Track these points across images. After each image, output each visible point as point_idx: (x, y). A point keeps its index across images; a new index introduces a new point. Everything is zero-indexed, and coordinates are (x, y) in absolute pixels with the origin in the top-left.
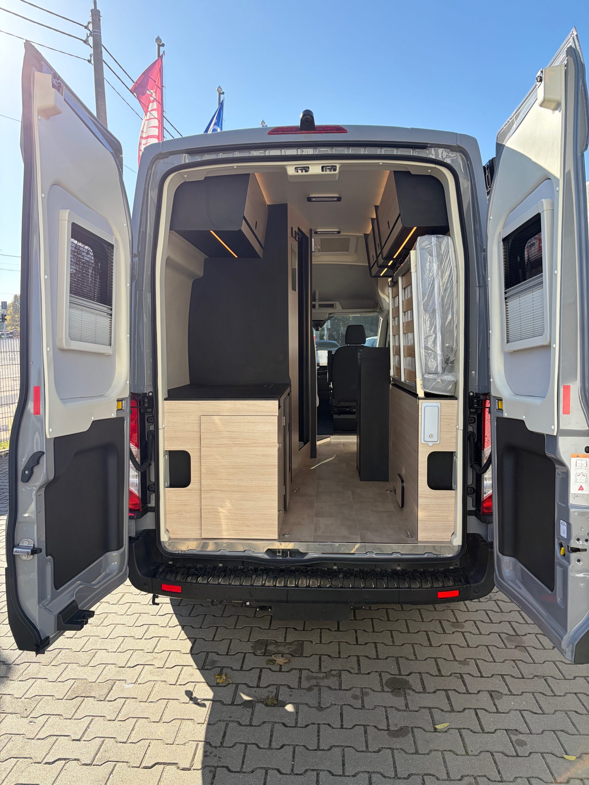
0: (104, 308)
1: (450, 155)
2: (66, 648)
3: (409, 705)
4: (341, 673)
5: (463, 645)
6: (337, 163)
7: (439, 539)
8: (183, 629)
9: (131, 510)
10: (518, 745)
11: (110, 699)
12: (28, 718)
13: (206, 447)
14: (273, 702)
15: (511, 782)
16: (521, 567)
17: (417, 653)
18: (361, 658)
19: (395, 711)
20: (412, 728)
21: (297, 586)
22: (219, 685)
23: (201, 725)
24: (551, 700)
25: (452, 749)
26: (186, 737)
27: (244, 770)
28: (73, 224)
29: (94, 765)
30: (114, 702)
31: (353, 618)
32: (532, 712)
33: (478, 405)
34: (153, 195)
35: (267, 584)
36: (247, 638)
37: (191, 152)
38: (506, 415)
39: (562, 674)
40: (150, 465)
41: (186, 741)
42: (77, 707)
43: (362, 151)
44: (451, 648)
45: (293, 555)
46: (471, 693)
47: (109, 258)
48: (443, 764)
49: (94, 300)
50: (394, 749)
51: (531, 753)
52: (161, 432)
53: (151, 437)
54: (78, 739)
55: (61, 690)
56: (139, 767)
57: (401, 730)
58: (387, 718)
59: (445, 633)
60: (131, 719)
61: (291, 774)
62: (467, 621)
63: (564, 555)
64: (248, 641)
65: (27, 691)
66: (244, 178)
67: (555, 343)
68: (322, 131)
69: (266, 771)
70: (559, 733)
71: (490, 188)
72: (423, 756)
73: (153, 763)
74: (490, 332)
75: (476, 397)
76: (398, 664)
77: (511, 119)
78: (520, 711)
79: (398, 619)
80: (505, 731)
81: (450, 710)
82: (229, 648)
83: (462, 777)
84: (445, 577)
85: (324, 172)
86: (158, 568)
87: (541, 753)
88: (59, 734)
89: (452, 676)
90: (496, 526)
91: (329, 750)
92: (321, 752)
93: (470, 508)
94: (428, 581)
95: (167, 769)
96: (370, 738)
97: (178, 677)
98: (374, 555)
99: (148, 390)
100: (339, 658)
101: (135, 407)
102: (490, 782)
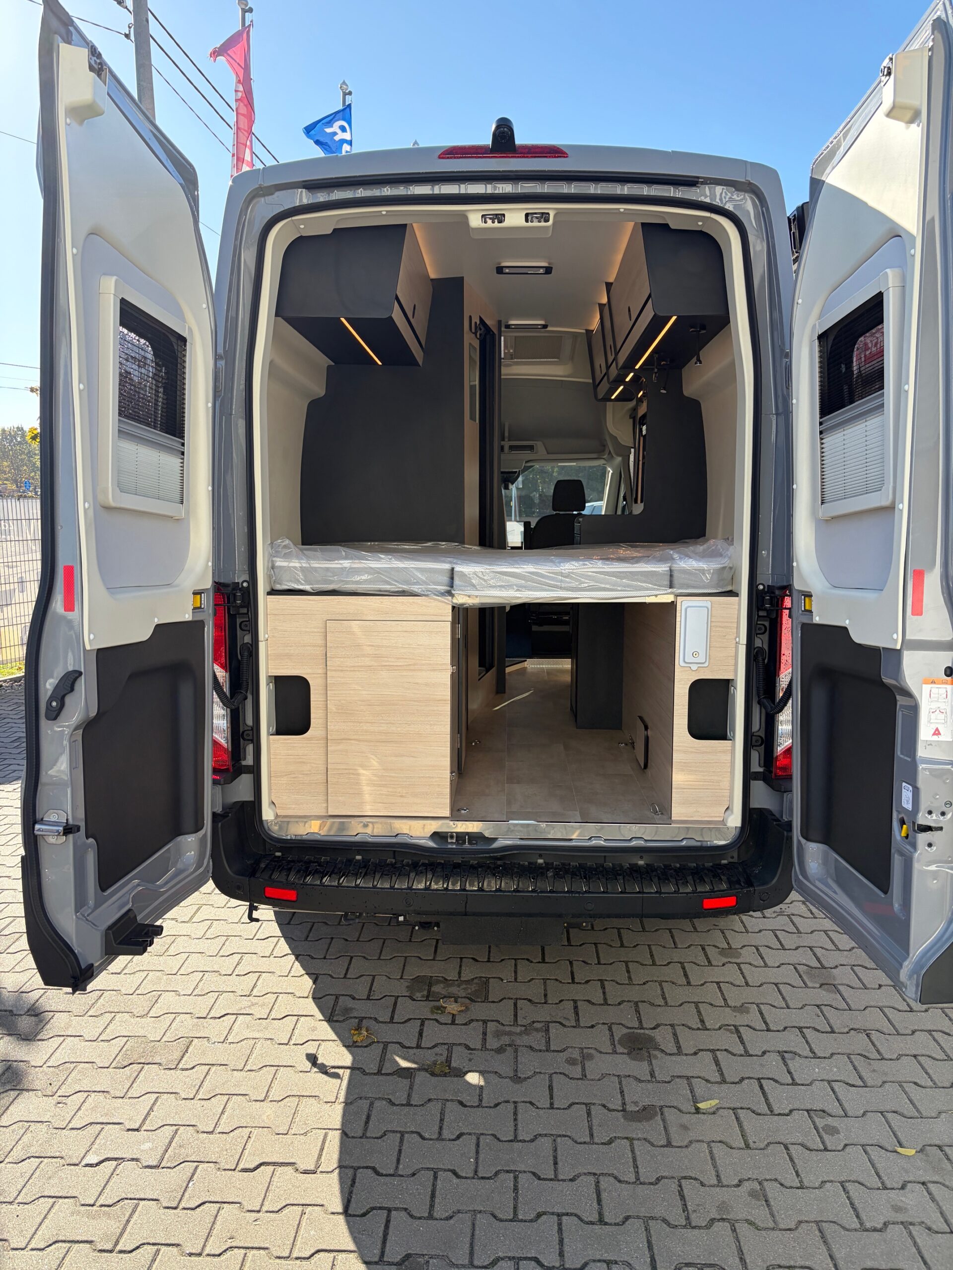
0: (170, 440)
1: (735, 197)
2: (112, 989)
3: (657, 1074)
4: (548, 1027)
5: (738, 983)
6: (551, 208)
7: (705, 817)
8: (297, 959)
9: (215, 771)
10: (826, 1133)
11: (185, 1067)
12: (54, 1097)
13: (335, 670)
14: (443, 1069)
15: (816, 1188)
16: (836, 860)
17: (667, 995)
18: (579, 1003)
19: (635, 1083)
20: (661, 1108)
21: (481, 889)
22: (357, 1044)
23: (330, 1104)
24: (876, 1065)
25: (724, 1140)
26: (307, 1122)
27: (400, 1173)
28: (123, 302)
29: (163, 1168)
30: (191, 1071)
31: (566, 943)
32: (847, 1084)
33: (771, 604)
34: (248, 257)
35: (434, 886)
36: (400, 974)
37: (312, 186)
38: (817, 619)
39: (894, 1026)
40: (246, 698)
41: (308, 1129)
42: (132, 1079)
43: (593, 189)
44: (719, 988)
45: (474, 842)
46: (752, 1056)
47: (179, 359)
48: (710, 1162)
49: (155, 428)
50: (633, 1139)
51: (846, 1145)
52: (262, 646)
53: (246, 654)
54: (136, 1127)
55: (104, 1053)
56: (234, 1170)
57: (643, 1110)
58: (622, 1092)
59: (712, 965)
60: (219, 1096)
61: (473, 1178)
62: (744, 946)
63: (907, 837)
64: (401, 978)
65: (51, 1055)
66: (399, 231)
67: (902, 502)
68: (528, 153)
69: (435, 1173)
70: (889, 1115)
71: (797, 252)
72: (680, 1149)
73: (257, 1163)
74: (795, 486)
75: (768, 592)
76: (637, 1011)
77: (836, 138)
78: (829, 1082)
79: (637, 945)
80: (806, 1113)
81: (719, 1080)
82: (371, 989)
83: (740, 1181)
84: (714, 876)
85: (530, 224)
86: (257, 862)
87: (863, 1146)
88: (105, 1121)
89: (722, 1030)
90: (797, 795)
91: (532, 1141)
92: (520, 1144)
93: (756, 768)
94: (687, 882)
95: (279, 1172)
96: (595, 1122)
97: (292, 1033)
98: (602, 842)
99: (241, 578)
100: (545, 1003)
101: (220, 605)
102: (785, 1189)
